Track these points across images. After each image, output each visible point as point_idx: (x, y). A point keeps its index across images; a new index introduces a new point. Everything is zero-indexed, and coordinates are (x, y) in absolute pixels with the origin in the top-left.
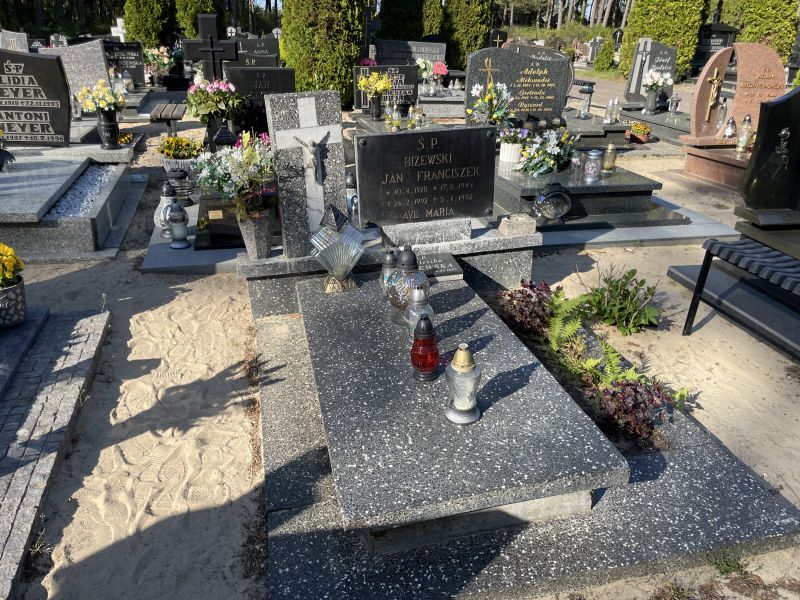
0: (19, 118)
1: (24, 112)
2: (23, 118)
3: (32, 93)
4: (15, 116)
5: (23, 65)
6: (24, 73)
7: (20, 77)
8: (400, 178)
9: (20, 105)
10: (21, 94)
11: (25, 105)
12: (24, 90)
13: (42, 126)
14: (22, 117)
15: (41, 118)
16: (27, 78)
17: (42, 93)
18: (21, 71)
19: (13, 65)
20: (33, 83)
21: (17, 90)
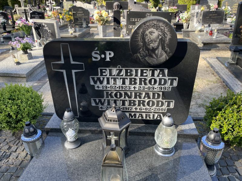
8: (208, 17)
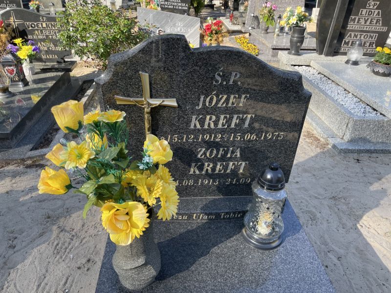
0: (360, 37)
1: (365, 34)
2: (362, 38)
3: (375, 22)
4: (359, 36)
5: (378, 3)
6: (376, 9)
7: (373, 11)
9: (365, 29)
10: (368, 23)
11: (367, 29)
12: (372, 19)
13: (370, 43)
14: (363, 36)
15: (372, 38)
16: (377, 11)
17: (381, 22)
18: (375, 7)
19: (373, 3)
20: (379, 15)
21: (368, 19)
